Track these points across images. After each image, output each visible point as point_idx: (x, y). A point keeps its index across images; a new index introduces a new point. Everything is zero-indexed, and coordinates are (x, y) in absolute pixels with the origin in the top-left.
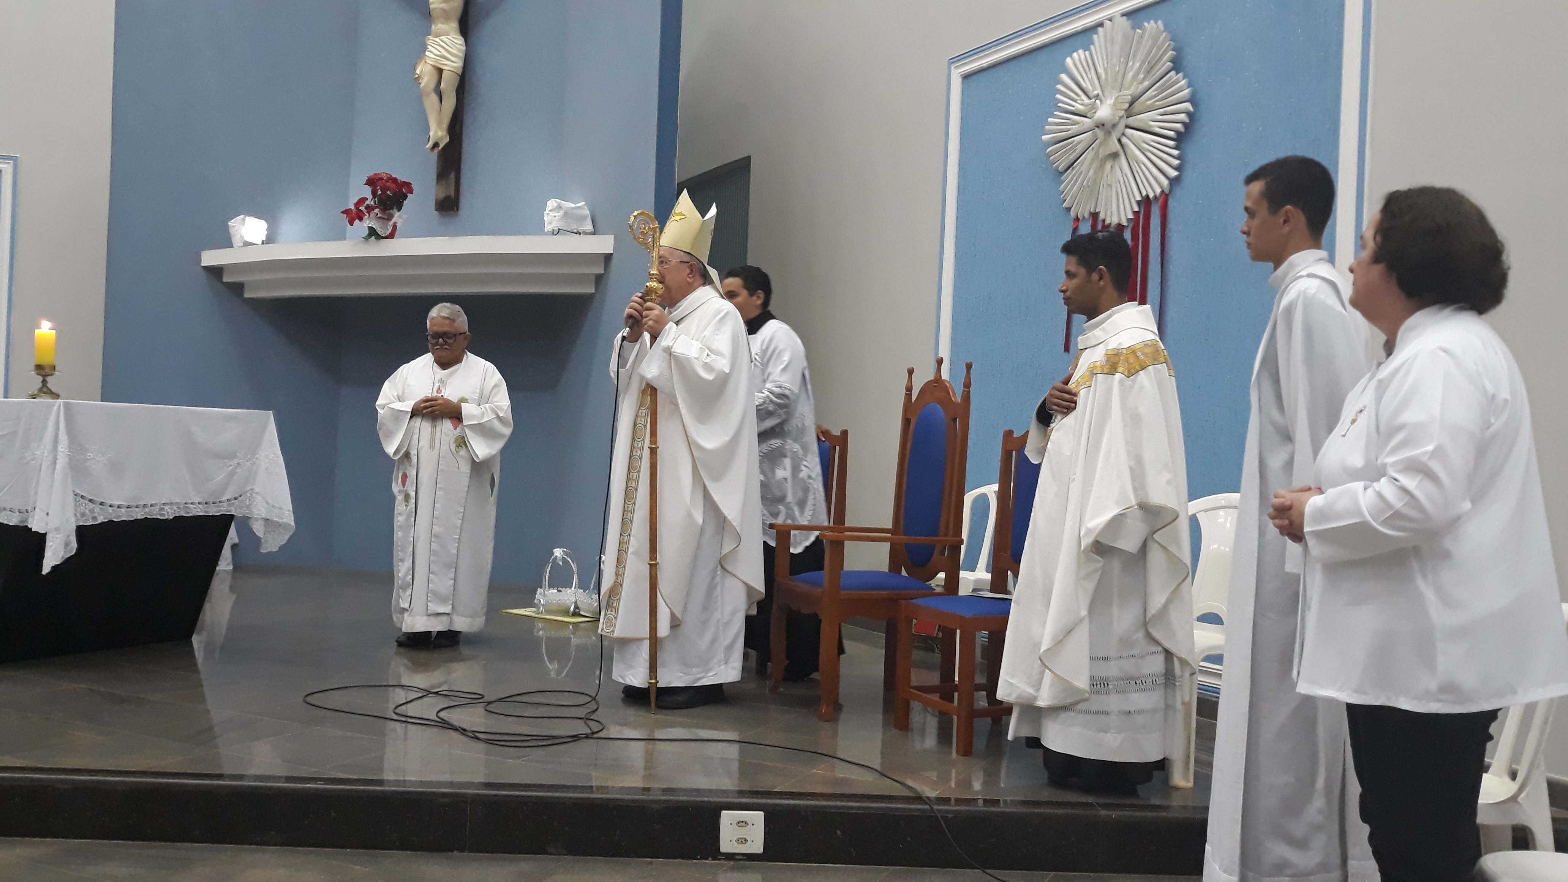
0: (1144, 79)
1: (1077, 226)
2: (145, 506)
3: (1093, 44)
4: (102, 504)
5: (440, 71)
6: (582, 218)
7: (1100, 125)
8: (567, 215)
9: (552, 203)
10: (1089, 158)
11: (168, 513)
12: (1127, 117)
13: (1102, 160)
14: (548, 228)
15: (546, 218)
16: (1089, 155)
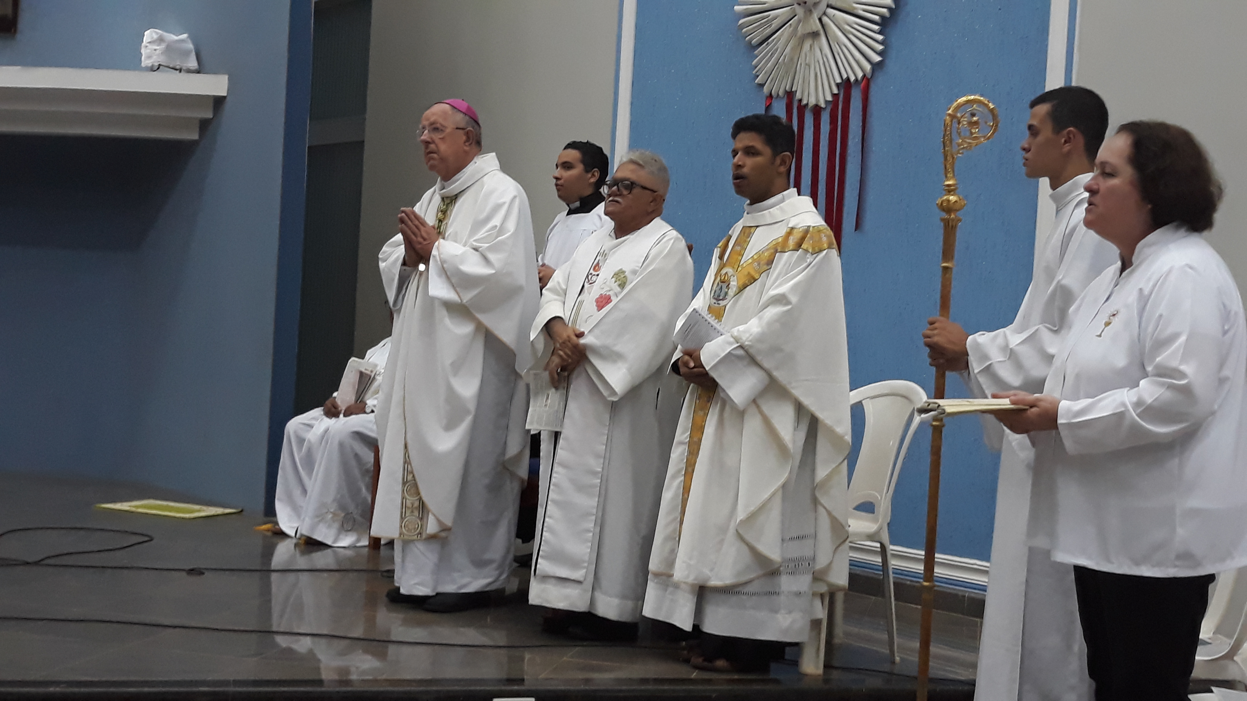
1: (771, 103)
6: (186, 53)
7: (802, 3)
8: (170, 49)
9: (149, 35)
10: (786, 35)
13: (800, 38)
14: (146, 62)
15: (143, 51)
16: (785, 31)
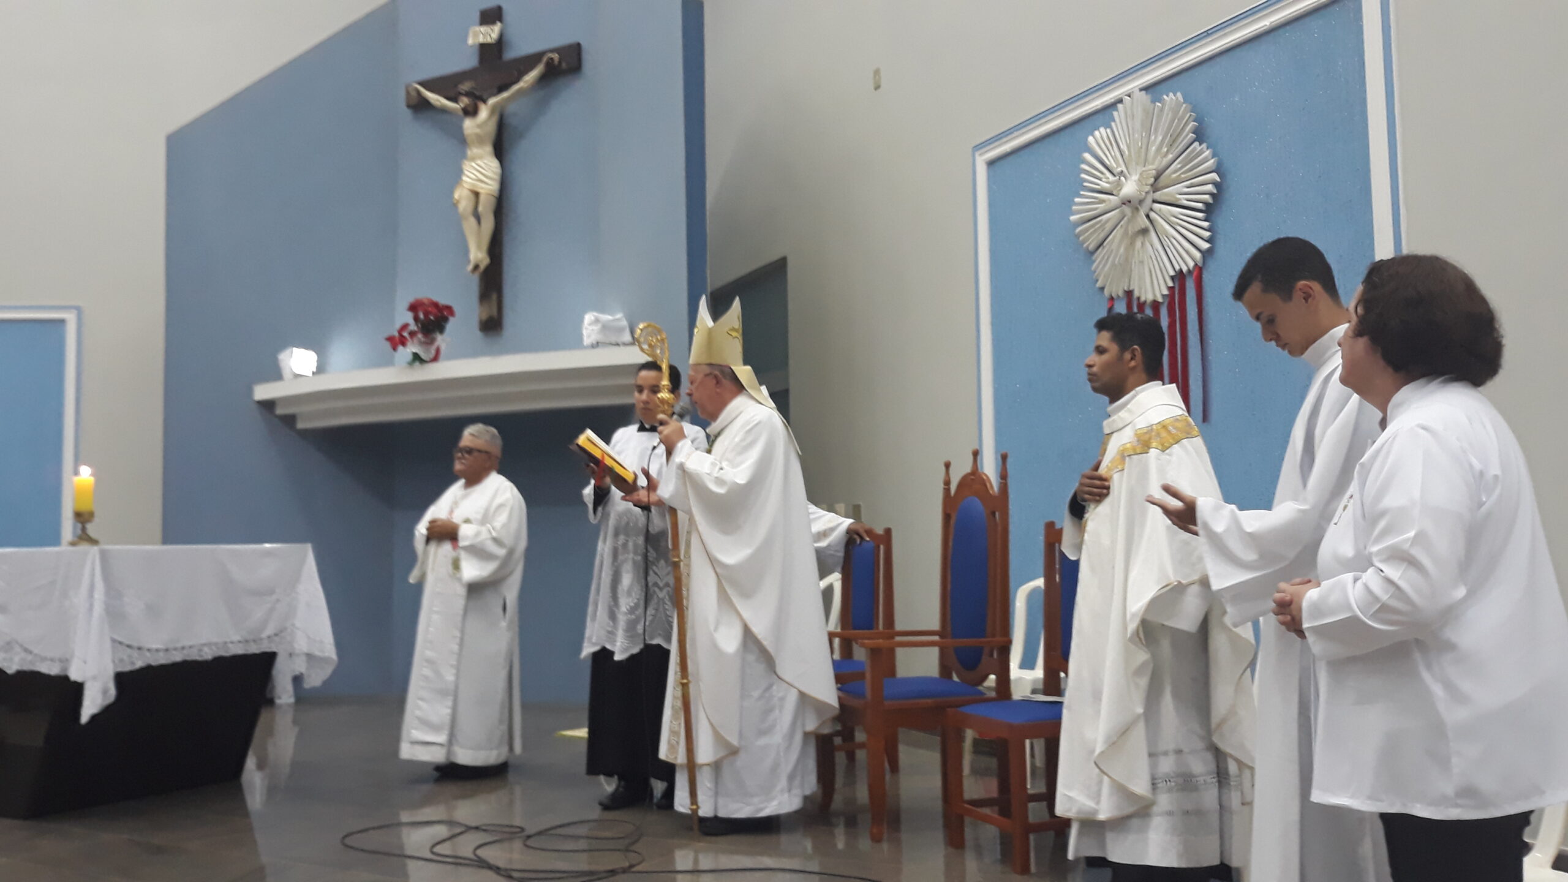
0: (1168, 152)
1: (1113, 304)
2: (183, 648)
3: (1114, 121)
4: (139, 649)
5: (477, 194)
6: (620, 330)
7: (1127, 202)
8: (605, 328)
9: (589, 317)
10: (1119, 237)
11: (206, 653)
12: (1154, 192)
13: (1131, 237)
14: (587, 341)
15: (585, 332)
16: (1118, 233)
